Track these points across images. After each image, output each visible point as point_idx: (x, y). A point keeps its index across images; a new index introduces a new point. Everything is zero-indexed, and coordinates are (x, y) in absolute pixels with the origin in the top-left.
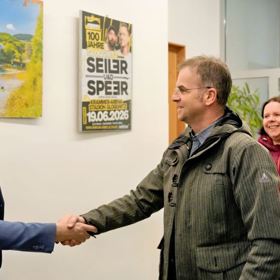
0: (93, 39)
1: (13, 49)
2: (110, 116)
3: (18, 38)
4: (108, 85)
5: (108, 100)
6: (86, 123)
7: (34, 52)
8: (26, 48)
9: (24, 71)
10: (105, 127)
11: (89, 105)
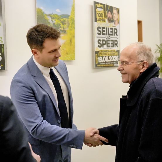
0: (100, 17)
1: (59, 23)
2: (109, 59)
3: (62, 17)
4: (108, 42)
5: (108, 50)
6: (97, 63)
7: (70, 24)
8: (66, 22)
9: (65, 35)
10: (107, 65)
11: (99, 53)
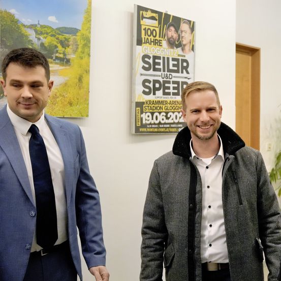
0: (149, 36)
1: (55, 43)
2: (167, 118)
3: (62, 32)
4: (166, 85)
5: (166, 101)
6: (140, 125)
7: (80, 46)
8: (71, 43)
10: (162, 130)
11: (144, 106)
